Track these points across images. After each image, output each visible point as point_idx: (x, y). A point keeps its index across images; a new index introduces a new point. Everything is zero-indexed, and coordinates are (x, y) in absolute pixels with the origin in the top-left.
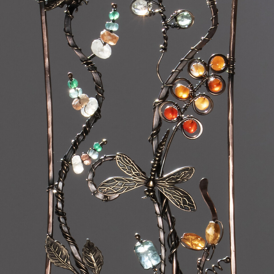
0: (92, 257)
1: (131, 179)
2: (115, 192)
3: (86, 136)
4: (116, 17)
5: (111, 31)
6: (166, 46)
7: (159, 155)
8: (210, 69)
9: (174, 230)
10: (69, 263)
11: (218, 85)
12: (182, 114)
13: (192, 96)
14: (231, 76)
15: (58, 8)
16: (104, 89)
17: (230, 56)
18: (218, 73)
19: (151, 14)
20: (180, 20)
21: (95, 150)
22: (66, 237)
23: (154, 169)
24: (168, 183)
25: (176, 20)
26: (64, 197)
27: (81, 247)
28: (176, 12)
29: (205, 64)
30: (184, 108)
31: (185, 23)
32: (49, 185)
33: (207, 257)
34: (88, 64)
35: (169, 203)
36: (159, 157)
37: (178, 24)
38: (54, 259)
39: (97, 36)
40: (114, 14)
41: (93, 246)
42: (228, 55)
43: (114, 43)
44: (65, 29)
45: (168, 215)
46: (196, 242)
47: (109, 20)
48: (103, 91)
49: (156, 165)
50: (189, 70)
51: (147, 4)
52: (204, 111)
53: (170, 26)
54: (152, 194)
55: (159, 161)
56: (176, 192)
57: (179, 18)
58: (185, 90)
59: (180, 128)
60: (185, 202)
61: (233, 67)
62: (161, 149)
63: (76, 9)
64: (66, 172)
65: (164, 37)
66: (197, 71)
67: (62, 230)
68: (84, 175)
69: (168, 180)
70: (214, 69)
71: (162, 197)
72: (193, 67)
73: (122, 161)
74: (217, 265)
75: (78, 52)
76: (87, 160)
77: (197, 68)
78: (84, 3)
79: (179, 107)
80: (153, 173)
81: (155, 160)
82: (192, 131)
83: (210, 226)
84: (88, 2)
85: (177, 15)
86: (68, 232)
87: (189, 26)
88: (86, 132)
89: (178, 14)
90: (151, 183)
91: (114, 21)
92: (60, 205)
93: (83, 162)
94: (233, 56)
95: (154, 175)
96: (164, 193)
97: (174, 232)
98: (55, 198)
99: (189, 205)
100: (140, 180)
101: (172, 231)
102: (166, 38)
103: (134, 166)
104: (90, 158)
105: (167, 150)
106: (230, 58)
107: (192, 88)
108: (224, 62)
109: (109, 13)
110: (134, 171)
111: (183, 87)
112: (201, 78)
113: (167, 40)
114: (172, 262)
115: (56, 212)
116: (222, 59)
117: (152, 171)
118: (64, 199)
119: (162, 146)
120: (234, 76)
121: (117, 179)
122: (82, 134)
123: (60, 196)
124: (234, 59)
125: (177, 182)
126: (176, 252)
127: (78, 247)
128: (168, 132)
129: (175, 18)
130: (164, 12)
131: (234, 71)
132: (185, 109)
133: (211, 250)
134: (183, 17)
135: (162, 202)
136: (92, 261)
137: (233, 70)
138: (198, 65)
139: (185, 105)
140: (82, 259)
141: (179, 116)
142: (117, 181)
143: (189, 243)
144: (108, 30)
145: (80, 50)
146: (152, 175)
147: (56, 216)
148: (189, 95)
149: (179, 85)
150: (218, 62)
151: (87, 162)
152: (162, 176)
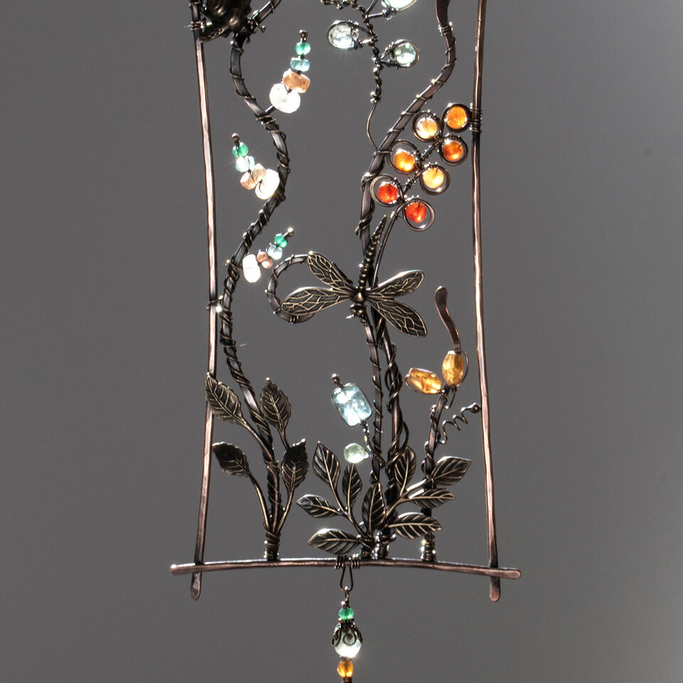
0: (274, 405)
1: (331, 290)
2: (308, 309)
3: (265, 227)
4: (307, 50)
5: (299, 72)
6: (380, 93)
7: (370, 254)
8: (445, 127)
9: (394, 364)
10: (240, 415)
11: (456, 151)
12: (404, 194)
13: (419, 167)
14: (476, 137)
15: (221, 37)
16: (289, 157)
17: (474, 106)
18: (456, 133)
19: (358, 45)
20: (399, 56)
21: (278, 246)
22: (235, 376)
23: (364, 276)
24: (385, 295)
25: (394, 56)
26: (232, 317)
27: (258, 391)
28: (393, 43)
29: (437, 120)
30: (407, 185)
31: (406, 59)
32: (211, 300)
33: (445, 404)
34: (265, 120)
35: (387, 325)
36: (372, 257)
37: (396, 61)
38: (218, 410)
39: (278, 80)
40: (303, 46)
41: (276, 389)
42: (471, 104)
43: (303, 89)
44: (231, 70)
45: (386, 343)
46: (428, 382)
47: (296, 56)
48: (288, 160)
49: (366, 270)
50: (414, 129)
51: (351, 31)
52: (436, 189)
53: (385, 63)
54: (360, 312)
55: (371, 263)
56: (397, 308)
57: (397, 52)
58: (408, 158)
59: (401, 214)
60: (409, 324)
61: (479, 122)
62: (375, 246)
63: (247, 39)
64: (235, 281)
65: (377, 81)
66: (426, 129)
67: (230, 366)
68: (262, 283)
69: (384, 292)
70: (452, 126)
71: (376, 316)
72: (419, 125)
73: (316, 264)
74: (460, 416)
75: (250, 102)
76: (266, 260)
77: (426, 125)
78: (260, 30)
79: (399, 184)
80: (362, 282)
81: (365, 262)
82: (419, 219)
83: (447, 359)
84: (264, 29)
85: (394, 48)
86: (238, 369)
87: (413, 64)
88: (263, 221)
89: (395, 46)
90: (360, 295)
91: (303, 57)
92: (226, 330)
93: (260, 264)
94: (479, 106)
95: (364, 285)
96: (379, 311)
97: (395, 368)
98: (219, 319)
99: (416, 327)
100: (344, 292)
101: (391, 365)
102: (379, 82)
103: (334, 271)
104: (270, 258)
105: (383, 247)
106: (474, 110)
107: (419, 156)
108: (465, 115)
109: (296, 45)
110: (335, 278)
111: (406, 154)
112: (432, 140)
113: (380, 85)
114: (391, 411)
115: (221, 341)
116: (462, 111)
117: (361, 278)
118: (232, 321)
119: (376, 240)
120: (481, 135)
121: (309, 291)
122: (258, 223)
123: (225, 316)
124: (479, 111)
125: (398, 294)
126: (397, 397)
127: (254, 391)
128: (384, 220)
129: (392, 52)
130: (376, 45)
131: (481, 129)
132: (409, 186)
133: (451, 394)
134: (404, 50)
135: (376, 323)
136: (275, 412)
137: (478, 127)
138: (428, 122)
139: (409, 181)
140: (259, 409)
141: (400, 198)
142: (309, 294)
143: (418, 385)
144: (294, 71)
145: (254, 101)
146: (361, 284)
147: (221, 346)
148: (415, 165)
149: (400, 151)
150: (457, 116)
151: (266, 264)
152: (376, 286)
